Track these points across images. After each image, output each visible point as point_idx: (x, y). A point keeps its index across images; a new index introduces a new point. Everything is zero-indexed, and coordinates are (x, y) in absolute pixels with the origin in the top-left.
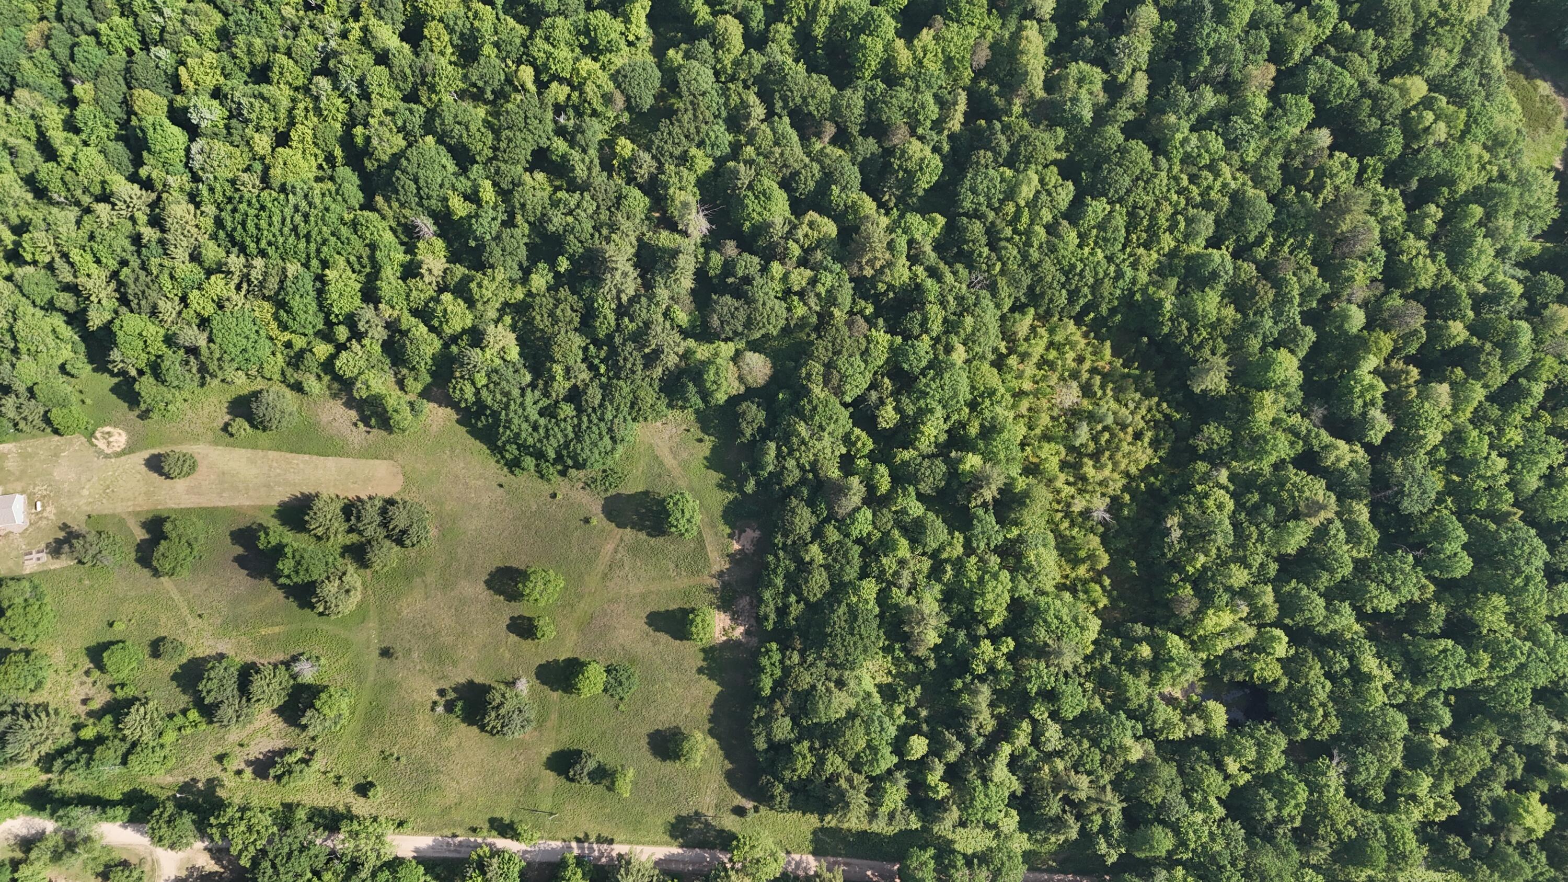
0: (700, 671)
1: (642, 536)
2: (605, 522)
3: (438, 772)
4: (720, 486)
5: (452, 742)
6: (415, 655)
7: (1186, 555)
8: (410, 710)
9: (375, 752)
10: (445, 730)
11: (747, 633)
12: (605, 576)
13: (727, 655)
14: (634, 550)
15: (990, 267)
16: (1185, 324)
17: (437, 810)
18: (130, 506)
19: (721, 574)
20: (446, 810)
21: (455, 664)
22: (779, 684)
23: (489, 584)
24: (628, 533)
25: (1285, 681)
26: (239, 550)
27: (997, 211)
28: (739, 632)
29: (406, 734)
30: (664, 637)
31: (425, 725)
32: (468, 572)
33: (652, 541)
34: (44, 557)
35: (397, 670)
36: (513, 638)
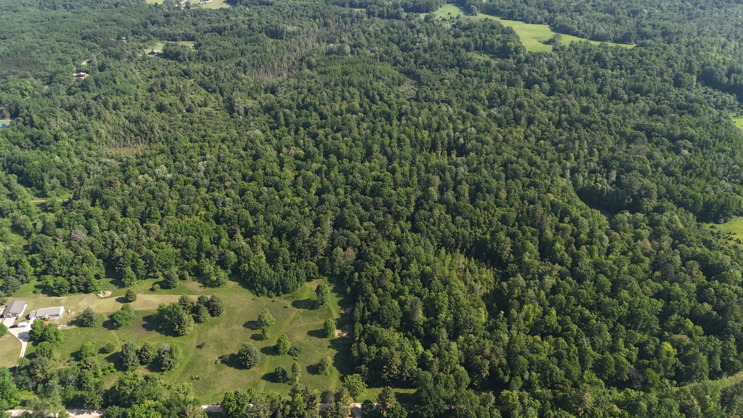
0: (329, 347)
1: (307, 310)
2: (293, 308)
3: (215, 382)
4: (337, 296)
5: (222, 373)
6: (211, 347)
7: (511, 292)
8: (206, 364)
9: (188, 378)
10: (219, 369)
11: (348, 335)
12: (292, 322)
13: (340, 342)
14: (303, 314)
15: (428, 233)
16: (495, 244)
17: (212, 395)
18: (106, 311)
19: (337, 319)
20: (216, 395)
21: (227, 349)
22: (362, 334)
23: (244, 326)
24: (301, 310)
25: (560, 327)
26: (146, 323)
27: (428, 221)
28: (345, 334)
29: (202, 371)
30: (314, 338)
31: (211, 368)
32: (237, 323)
33: (311, 311)
34: (65, 326)
35: (203, 352)
36: (253, 340)
